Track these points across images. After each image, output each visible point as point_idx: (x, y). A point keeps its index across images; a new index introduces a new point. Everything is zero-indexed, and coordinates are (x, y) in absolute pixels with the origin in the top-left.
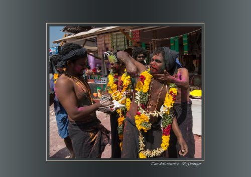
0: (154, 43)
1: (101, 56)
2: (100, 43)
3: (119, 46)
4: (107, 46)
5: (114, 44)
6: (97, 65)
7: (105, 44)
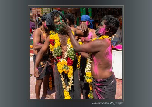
0: (70, 11)
1: (34, 20)
2: (34, 11)
3: (46, 13)
4: (39, 13)
5: (43, 12)
6: (32, 26)
7: (38, 12)
